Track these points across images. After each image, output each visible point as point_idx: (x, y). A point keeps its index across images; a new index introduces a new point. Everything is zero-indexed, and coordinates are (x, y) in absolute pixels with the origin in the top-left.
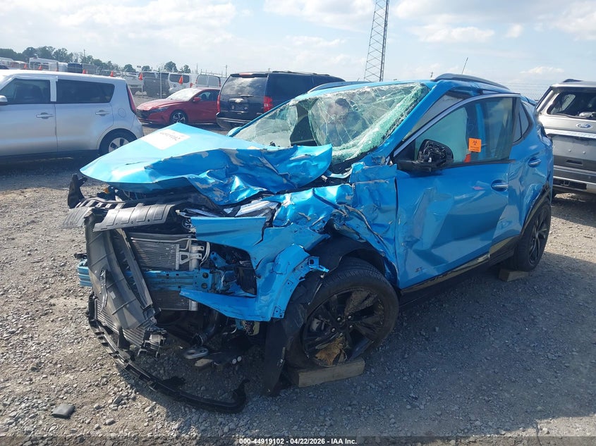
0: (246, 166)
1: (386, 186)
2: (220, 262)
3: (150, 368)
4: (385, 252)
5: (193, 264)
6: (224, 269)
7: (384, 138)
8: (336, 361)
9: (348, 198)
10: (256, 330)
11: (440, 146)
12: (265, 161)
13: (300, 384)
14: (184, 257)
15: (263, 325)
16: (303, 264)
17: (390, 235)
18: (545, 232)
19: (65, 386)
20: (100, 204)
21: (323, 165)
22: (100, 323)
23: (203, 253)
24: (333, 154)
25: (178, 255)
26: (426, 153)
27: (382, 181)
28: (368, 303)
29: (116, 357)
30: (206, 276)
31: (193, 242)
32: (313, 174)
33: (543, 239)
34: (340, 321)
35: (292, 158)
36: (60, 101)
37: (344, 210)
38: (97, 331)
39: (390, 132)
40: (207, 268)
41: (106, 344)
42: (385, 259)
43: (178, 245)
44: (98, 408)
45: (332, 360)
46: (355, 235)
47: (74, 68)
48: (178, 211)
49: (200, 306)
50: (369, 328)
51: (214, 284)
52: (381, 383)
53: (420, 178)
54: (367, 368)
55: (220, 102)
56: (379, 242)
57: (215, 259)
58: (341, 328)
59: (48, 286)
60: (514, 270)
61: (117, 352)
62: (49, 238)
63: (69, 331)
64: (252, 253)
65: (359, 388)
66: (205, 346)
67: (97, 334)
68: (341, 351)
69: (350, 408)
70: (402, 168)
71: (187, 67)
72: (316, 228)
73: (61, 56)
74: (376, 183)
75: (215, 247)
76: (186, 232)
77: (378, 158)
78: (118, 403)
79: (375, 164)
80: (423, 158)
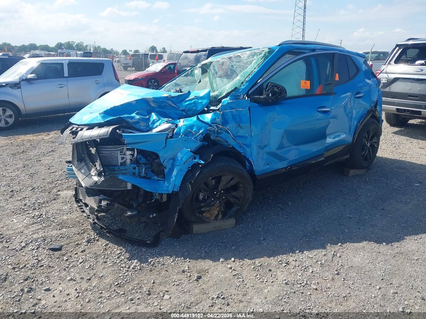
0: (160, 107)
1: (243, 112)
2: (143, 160)
3: (109, 225)
4: (245, 153)
5: (128, 162)
6: (145, 164)
7: (242, 83)
8: (216, 218)
9: (218, 120)
10: (165, 199)
11: (277, 86)
12: (170, 103)
13: (194, 232)
14: (123, 158)
15: (169, 195)
16: (189, 160)
17: (247, 142)
18: (375, 142)
19: (61, 234)
20: (75, 128)
21: (205, 102)
22: (81, 200)
23: (133, 155)
24: (211, 94)
25: (120, 157)
26: (268, 91)
27: (241, 109)
28: (232, 183)
29: (88, 218)
30: (134, 168)
31: (128, 149)
32: (200, 108)
33: (375, 148)
34: (216, 194)
35: (187, 99)
36: (70, 76)
37: (216, 128)
38: (79, 205)
39: (247, 79)
40: (135, 164)
41: (83, 212)
42: (246, 157)
43: (119, 151)
44: (78, 244)
45: (213, 218)
46: (226, 143)
47: (87, 54)
48: (118, 131)
49: (133, 186)
50: (236, 198)
51: (139, 173)
52: (244, 232)
53: (267, 107)
54: (237, 223)
55: (177, 70)
56: (240, 147)
57: (140, 159)
58: (218, 199)
59: (57, 185)
60: (353, 168)
61: (89, 215)
62: (61, 160)
63: (66, 208)
64: (160, 154)
65: (230, 234)
66: (136, 209)
67: (79, 206)
68: (219, 212)
69: (221, 244)
70: (254, 101)
71: (164, 49)
72: (198, 138)
73: (79, 47)
74: (237, 110)
75: (140, 152)
76: (123, 144)
77: (238, 96)
78: (88, 241)
79: (236, 99)
80: (266, 94)
